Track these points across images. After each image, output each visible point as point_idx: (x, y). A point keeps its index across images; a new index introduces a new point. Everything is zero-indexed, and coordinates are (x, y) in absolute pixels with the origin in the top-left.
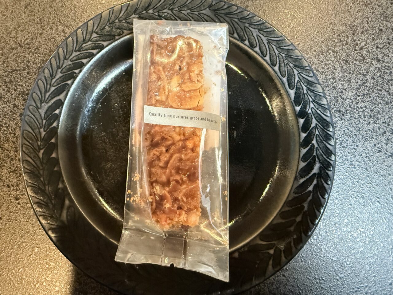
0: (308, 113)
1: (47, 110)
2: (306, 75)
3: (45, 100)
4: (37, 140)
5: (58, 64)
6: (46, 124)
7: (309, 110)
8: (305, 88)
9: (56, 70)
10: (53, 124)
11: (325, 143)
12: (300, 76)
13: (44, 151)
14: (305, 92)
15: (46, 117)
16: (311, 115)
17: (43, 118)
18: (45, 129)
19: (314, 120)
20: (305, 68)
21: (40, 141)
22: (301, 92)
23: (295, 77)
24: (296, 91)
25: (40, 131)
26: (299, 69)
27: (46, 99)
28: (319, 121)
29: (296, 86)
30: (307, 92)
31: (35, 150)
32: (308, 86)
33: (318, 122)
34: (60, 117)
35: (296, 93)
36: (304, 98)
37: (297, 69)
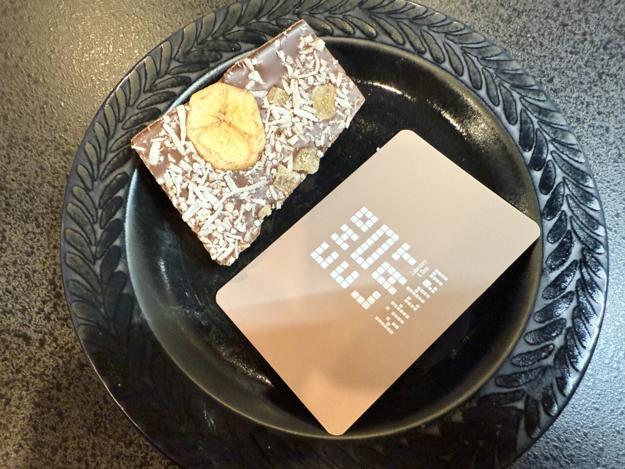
0: (547, 160)
1: (103, 193)
2: (535, 99)
3: (99, 175)
4: (90, 244)
5: (117, 115)
6: (104, 216)
7: (547, 155)
8: (535, 120)
9: (114, 124)
10: (114, 214)
11: (584, 208)
12: (524, 102)
13: (103, 263)
14: (536, 126)
15: (102, 203)
16: (553, 164)
17: (97, 205)
18: (103, 224)
19: (558, 171)
20: (532, 88)
21: (95, 245)
22: (530, 126)
23: (516, 104)
24: (521, 126)
25: (93, 229)
26: (521, 91)
27: (101, 173)
28: (567, 172)
29: (519, 119)
30: (541, 127)
31: (87, 261)
32: (541, 117)
33: (567, 174)
34: (127, 201)
35: (521, 130)
36: (536, 137)
37: (518, 90)
